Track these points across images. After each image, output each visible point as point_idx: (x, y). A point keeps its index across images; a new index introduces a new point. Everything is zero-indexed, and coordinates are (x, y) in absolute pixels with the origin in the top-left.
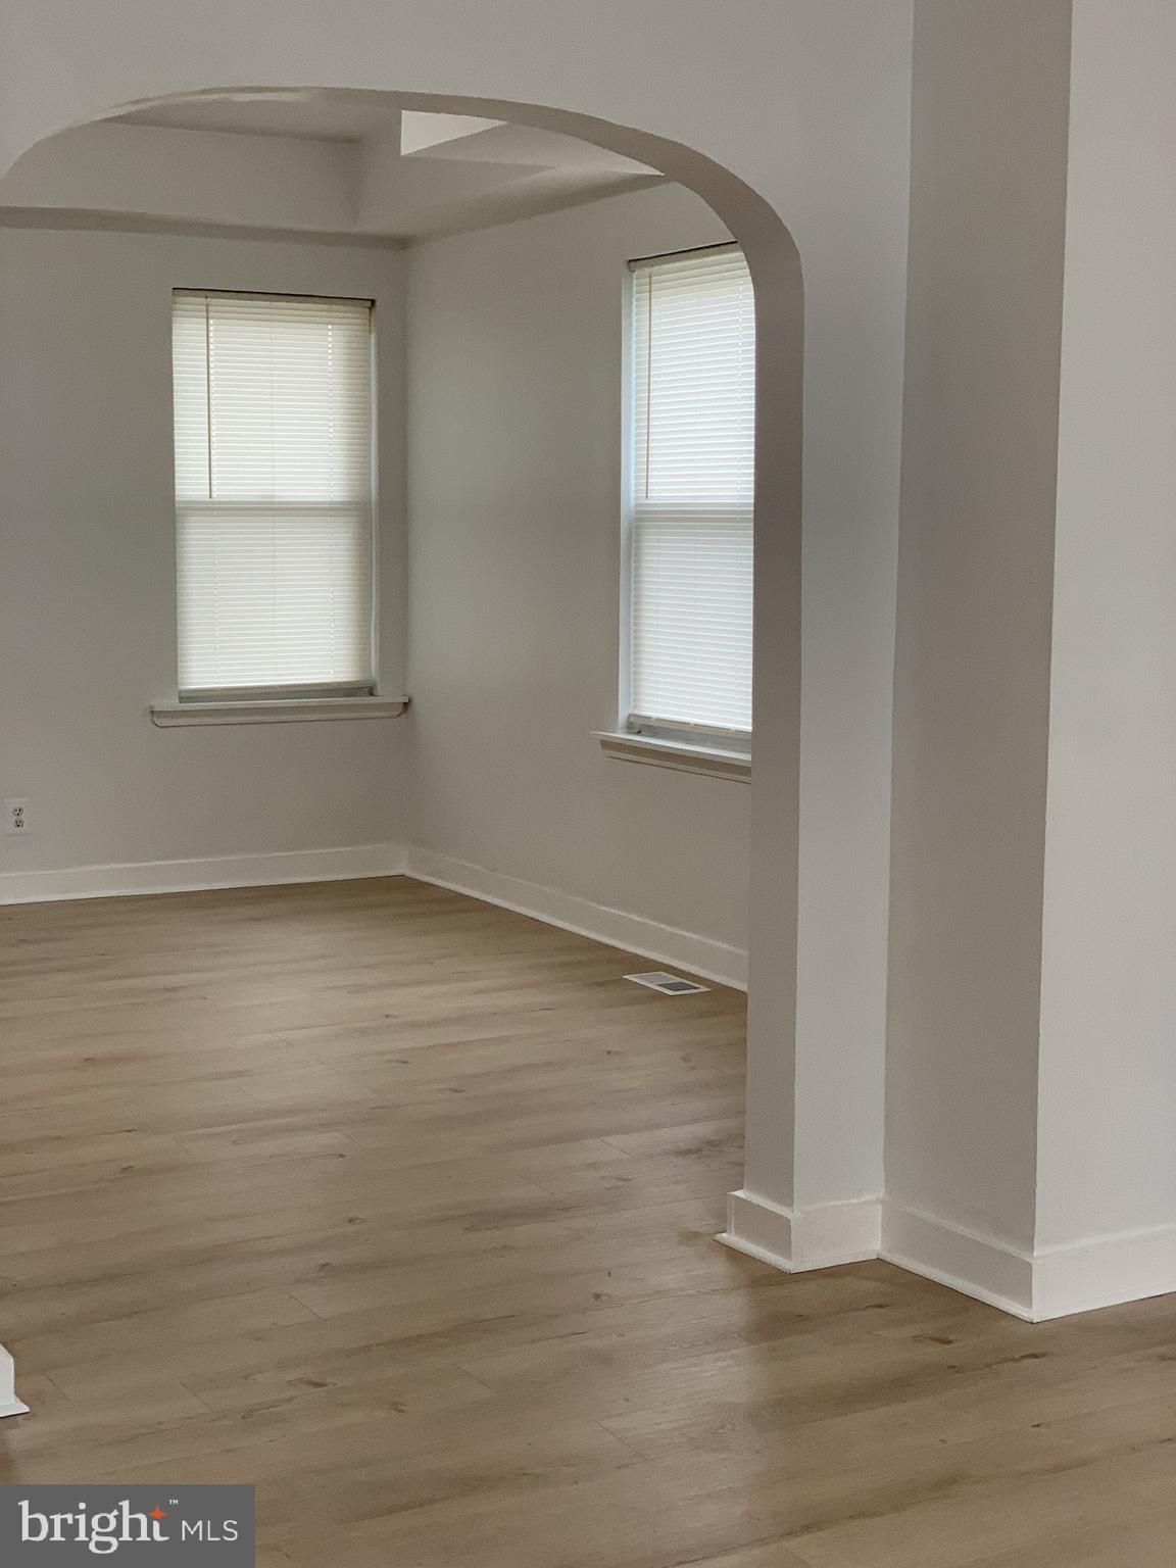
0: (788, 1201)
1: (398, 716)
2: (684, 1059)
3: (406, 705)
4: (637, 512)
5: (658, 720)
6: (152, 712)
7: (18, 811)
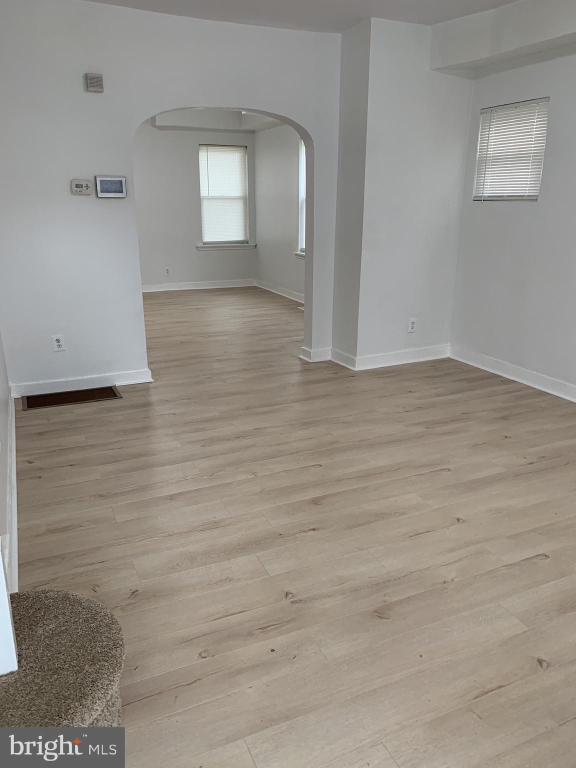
0: (311, 348)
1: (254, 248)
3: (255, 246)
6: (197, 247)
7: (168, 270)
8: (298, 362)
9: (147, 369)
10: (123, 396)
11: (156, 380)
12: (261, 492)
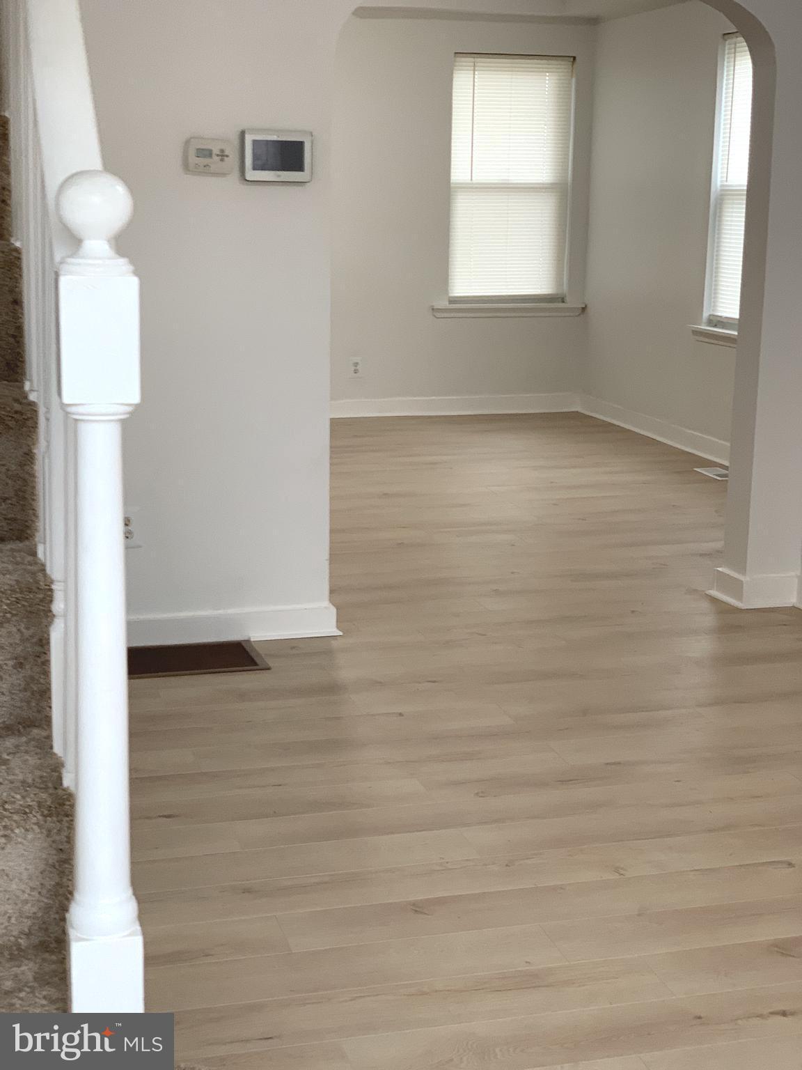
0: (743, 572)
1: (579, 315)
2: (716, 511)
3: (584, 309)
4: (722, 190)
5: (726, 318)
6: (433, 309)
7: (356, 364)
8: (705, 605)
9: (326, 603)
10: (271, 665)
11: (347, 632)
12: (639, 915)
